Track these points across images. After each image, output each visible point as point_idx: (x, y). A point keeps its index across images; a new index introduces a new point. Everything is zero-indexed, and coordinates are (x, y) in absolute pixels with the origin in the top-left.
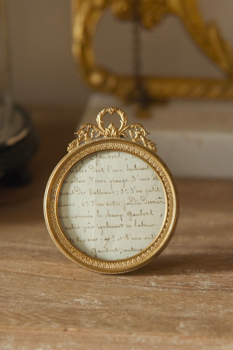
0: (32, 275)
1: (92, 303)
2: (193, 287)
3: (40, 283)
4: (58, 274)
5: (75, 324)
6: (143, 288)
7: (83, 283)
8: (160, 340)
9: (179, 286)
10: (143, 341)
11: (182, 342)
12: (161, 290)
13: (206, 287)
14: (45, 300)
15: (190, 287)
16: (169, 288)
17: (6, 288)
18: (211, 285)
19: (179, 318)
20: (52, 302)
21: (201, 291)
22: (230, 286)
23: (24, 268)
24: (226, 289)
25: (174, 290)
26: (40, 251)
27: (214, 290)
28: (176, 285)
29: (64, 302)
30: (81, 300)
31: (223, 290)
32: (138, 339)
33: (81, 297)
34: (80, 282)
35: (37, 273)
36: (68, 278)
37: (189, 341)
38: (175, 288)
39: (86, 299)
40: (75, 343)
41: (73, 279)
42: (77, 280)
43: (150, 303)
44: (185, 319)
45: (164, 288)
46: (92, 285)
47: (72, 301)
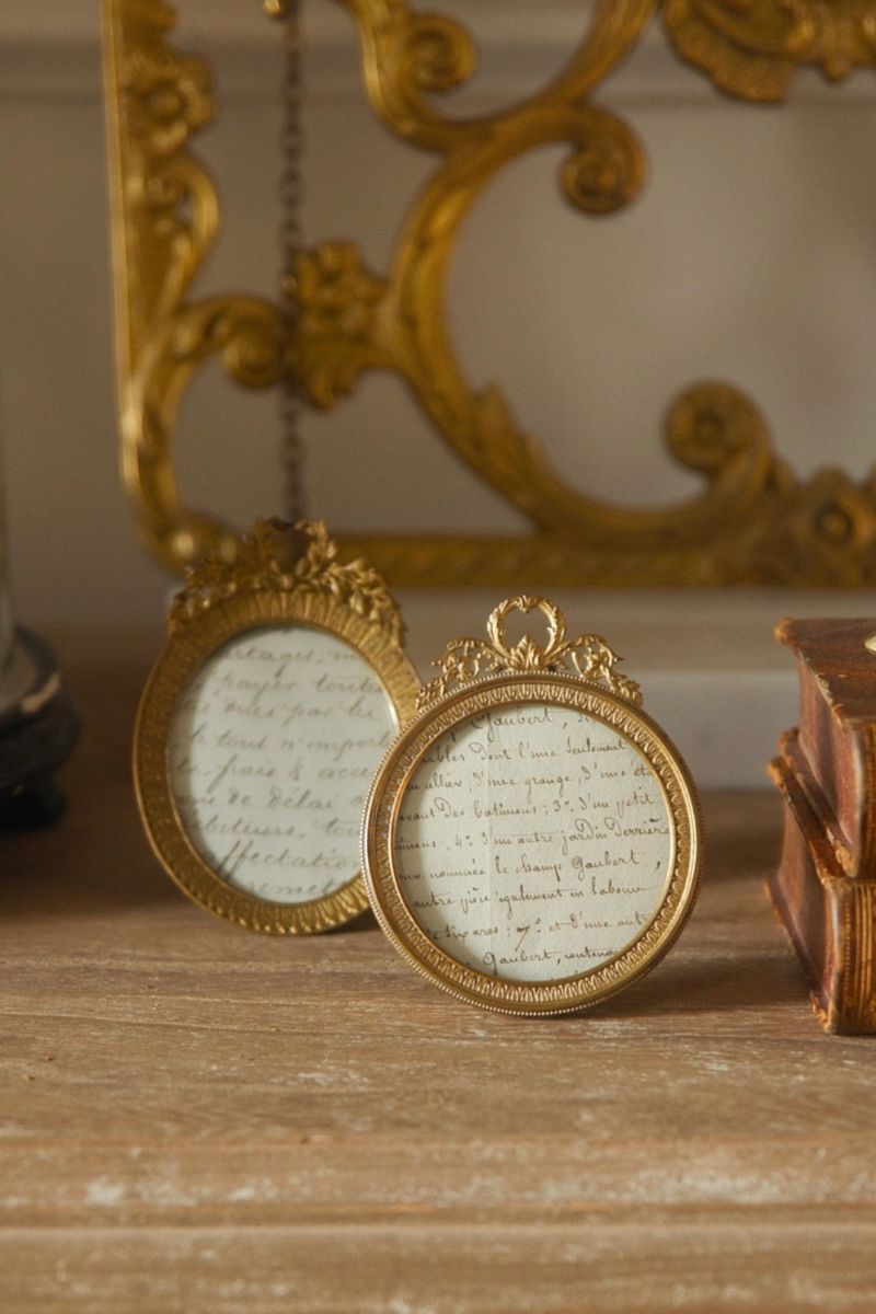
0: (167, 1027)
1: (345, 1079)
2: (580, 1035)
3: (195, 1044)
4: (231, 1021)
5: (326, 1125)
6: (457, 1043)
7: (304, 1039)
8: (541, 1153)
9: (545, 1034)
10: (501, 1156)
11: (596, 1154)
12: (503, 1044)
13: (612, 1034)
14: (227, 1079)
15: (573, 1035)
16: (523, 1041)
17: (116, 1059)
18: (623, 1028)
19: (574, 1102)
20: (244, 1082)
21: (603, 1044)
22: (671, 1028)
23: (138, 1012)
24: (662, 1035)
25: (537, 1044)
26: (162, 974)
27: (634, 1039)
28: (537, 1033)
29: (275, 1080)
30: (317, 1076)
31: (656, 1039)
32: (488, 1153)
33: (313, 1070)
34: (296, 1038)
35: (177, 1021)
36: (260, 1028)
37: (612, 1152)
38: (536, 1040)
39: (328, 1072)
40: (331, 1172)
41: (273, 1030)
42: (285, 1034)
43: (490, 1074)
44: (591, 1104)
45: (509, 1040)
46: (327, 1042)
47: (293, 1079)
